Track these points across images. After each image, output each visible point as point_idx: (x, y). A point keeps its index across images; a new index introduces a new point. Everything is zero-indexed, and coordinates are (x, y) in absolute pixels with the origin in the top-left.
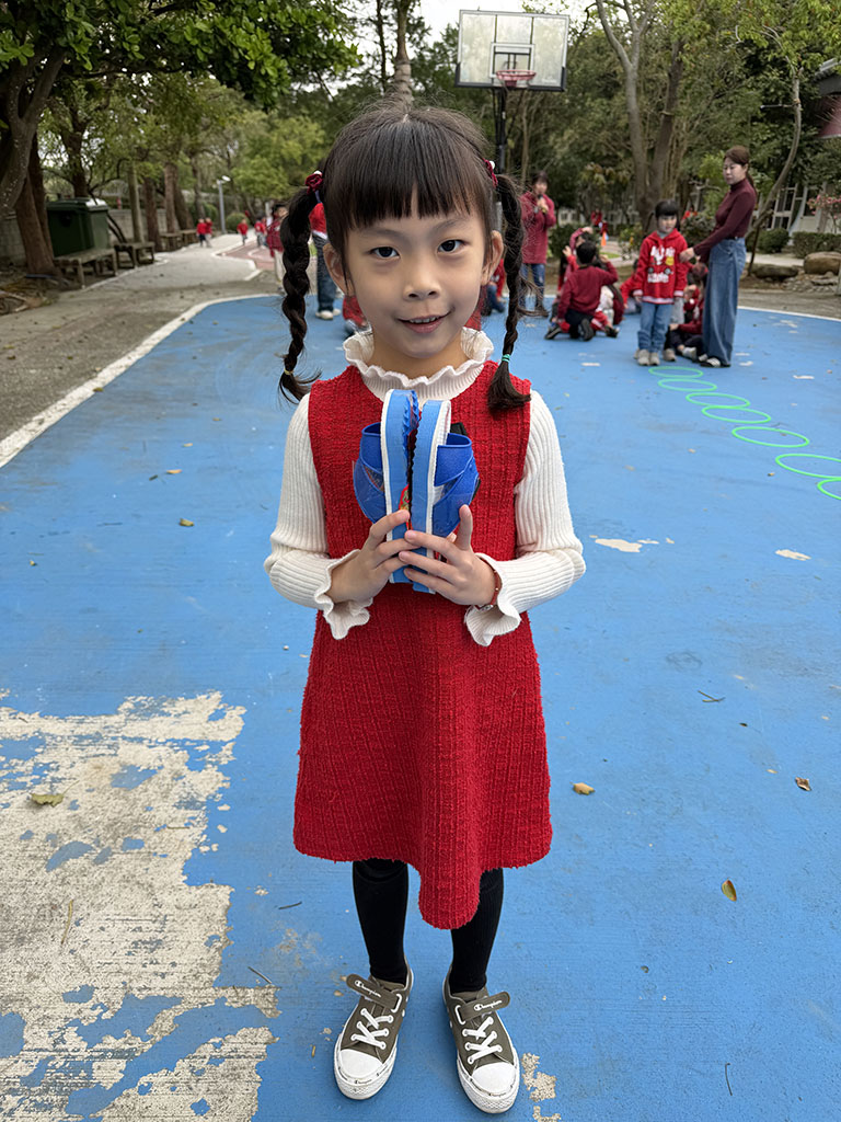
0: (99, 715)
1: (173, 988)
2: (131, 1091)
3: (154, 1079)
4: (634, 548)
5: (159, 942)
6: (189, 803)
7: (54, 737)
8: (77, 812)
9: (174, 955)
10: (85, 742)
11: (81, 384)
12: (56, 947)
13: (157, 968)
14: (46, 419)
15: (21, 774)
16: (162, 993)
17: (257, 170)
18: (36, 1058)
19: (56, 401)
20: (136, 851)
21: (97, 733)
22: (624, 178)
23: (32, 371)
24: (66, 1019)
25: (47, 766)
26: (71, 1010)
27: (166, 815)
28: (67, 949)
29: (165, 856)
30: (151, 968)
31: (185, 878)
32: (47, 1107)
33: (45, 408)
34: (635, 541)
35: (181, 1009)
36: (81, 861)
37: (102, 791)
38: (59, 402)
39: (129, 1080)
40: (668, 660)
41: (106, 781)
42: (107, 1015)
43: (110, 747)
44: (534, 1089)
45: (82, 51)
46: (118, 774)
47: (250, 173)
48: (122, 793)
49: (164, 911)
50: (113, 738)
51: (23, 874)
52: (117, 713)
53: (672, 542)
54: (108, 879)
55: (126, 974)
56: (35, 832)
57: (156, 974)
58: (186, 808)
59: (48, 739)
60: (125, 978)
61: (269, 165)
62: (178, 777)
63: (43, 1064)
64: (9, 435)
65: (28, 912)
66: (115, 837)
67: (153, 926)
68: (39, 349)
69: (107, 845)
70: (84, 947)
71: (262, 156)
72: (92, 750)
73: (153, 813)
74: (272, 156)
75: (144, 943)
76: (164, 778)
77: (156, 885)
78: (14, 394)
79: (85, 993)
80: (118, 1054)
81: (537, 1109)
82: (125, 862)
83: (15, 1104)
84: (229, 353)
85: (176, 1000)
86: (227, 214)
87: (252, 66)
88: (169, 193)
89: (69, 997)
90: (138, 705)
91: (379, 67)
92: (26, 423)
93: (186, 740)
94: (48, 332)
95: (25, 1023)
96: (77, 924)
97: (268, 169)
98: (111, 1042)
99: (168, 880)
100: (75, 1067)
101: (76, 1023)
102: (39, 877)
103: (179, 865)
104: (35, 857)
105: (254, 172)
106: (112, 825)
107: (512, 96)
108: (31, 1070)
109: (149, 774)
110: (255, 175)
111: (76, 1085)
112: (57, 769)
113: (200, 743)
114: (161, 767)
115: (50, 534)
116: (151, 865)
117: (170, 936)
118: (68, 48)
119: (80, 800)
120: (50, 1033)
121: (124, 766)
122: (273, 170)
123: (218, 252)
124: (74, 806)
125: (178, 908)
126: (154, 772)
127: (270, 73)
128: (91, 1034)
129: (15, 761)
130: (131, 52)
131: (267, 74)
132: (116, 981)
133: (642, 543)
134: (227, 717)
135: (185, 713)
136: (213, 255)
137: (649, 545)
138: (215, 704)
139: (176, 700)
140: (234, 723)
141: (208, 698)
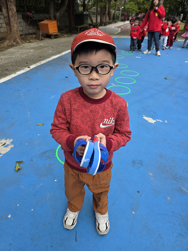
4: (153, 122)
34: (155, 120)
40: (133, 162)
53: (167, 122)
71: (133, 2)
88: (107, 11)
110: (130, 7)
122: (135, 5)
133: (157, 121)
134: (8, 147)
135: (1, 143)
136: (113, 27)
137: (159, 121)
138: (9, 143)
139: (3, 139)
140: (8, 149)
141: (9, 140)
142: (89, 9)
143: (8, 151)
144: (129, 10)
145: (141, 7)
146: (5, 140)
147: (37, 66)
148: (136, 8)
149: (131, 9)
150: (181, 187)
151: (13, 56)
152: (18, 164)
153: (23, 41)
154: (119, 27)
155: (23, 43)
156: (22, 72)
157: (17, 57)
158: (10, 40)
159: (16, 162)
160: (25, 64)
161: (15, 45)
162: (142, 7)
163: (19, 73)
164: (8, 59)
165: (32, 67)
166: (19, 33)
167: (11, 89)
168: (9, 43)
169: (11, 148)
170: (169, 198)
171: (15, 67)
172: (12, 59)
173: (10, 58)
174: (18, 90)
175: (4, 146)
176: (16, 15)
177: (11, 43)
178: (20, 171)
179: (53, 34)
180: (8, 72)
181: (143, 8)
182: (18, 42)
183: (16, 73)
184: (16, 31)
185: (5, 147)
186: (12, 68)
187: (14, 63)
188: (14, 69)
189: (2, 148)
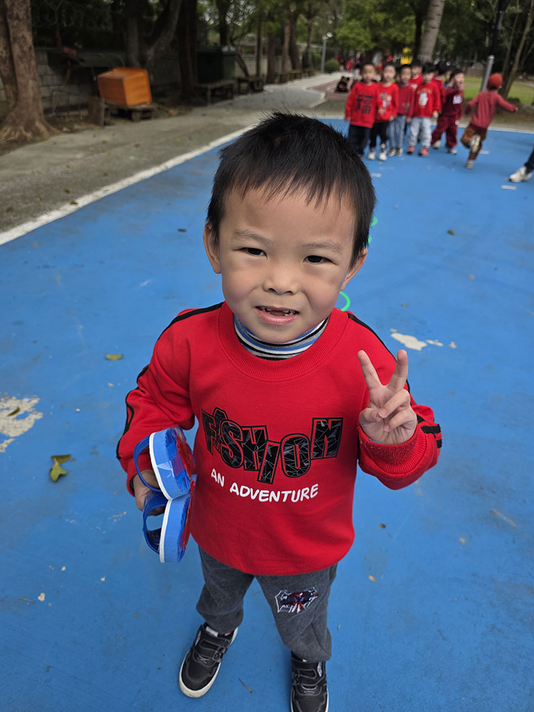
4: (419, 346)
17: (352, 29)
33: (116, 182)
34: (424, 340)
38: (127, 179)
53: (455, 347)
88: (286, 45)
97: (359, 29)
110: (349, 33)
122: (362, 30)
123: (309, 86)
133: (428, 344)
134: (27, 419)
135: (8, 409)
136: (304, 88)
137: (433, 345)
138: (29, 407)
139: (11, 398)
140: (27, 425)
141: (29, 401)
142: (236, 39)
143: (26, 430)
144: (346, 42)
145: (380, 35)
146: (18, 401)
147: (96, 198)
148: (366, 37)
149: (353, 42)
150: (495, 510)
151: (28, 172)
152: (57, 463)
153: (54, 127)
154: (320, 88)
155: (53, 134)
156: (55, 215)
157: (36, 174)
158: (14, 124)
159: (53, 457)
160: (63, 194)
161: (29, 139)
162: (383, 34)
163: (45, 219)
164: (12, 179)
165: (83, 201)
166: (42, 106)
167: (26, 263)
168: (13, 133)
169: (36, 420)
170: (463, 540)
171: (33, 204)
172: (24, 181)
173: (19, 176)
174: (46, 267)
175: (15, 416)
176: (33, 54)
177: (18, 134)
178: (63, 481)
179: (138, 107)
180: (14, 216)
181: (385, 38)
182: (37, 129)
183: (38, 219)
184: (35, 99)
185: (18, 418)
186: (24, 206)
187: (31, 191)
188: (33, 208)
189: (10, 422)
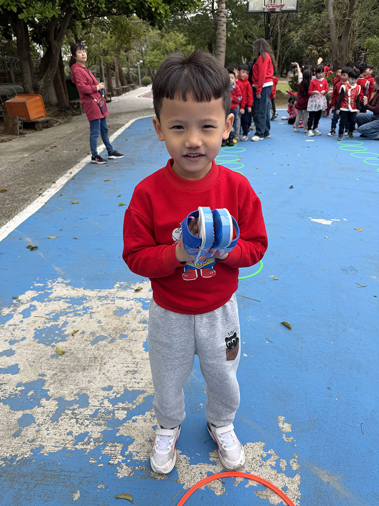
0: (107, 289)
1: (142, 387)
2: (129, 421)
3: (138, 418)
4: (329, 223)
5: (136, 371)
6: (143, 322)
7: (90, 297)
8: (101, 324)
9: (142, 376)
10: (102, 299)
11: (85, 157)
12: (97, 372)
13: (136, 380)
14: (73, 172)
15: (78, 310)
16: (138, 389)
17: (156, 56)
18: (94, 409)
19: (76, 164)
20: (125, 339)
21: (106, 296)
22: (327, 52)
23: (65, 152)
24: (104, 396)
25: (88, 307)
26: (105, 393)
27: (135, 326)
28: (102, 373)
29: (136, 341)
30: (133, 380)
31: (144, 349)
32: (100, 425)
33: (72, 167)
34: (329, 220)
35: (145, 395)
36: (104, 342)
37: (110, 317)
38: (78, 165)
39: (129, 417)
40: (342, 270)
41: (111, 313)
42: (118, 396)
43: (112, 301)
44: (283, 428)
45: (81, 9)
46: (116, 311)
47: (152, 58)
48: (118, 318)
49: (137, 360)
50: (113, 297)
51: (83, 346)
52: (114, 288)
53: (346, 220)
54: (115, 348)
55: (124, 382)
56: (86, 331)
57: (135, 382)
58: (143, 323)
59: (88, 298)
60: (124, 383)
61: (160, 54)
62: (139, 312)
63: (97, 411)
64: (58, 179)
65: (86, 359)
66: (116, 333)
67: (133, 366)
68: (67, 142)
69: (113, 336)
70: (108, 372)
71: (157, 50)
72: (105, 302)
73: (130, 325)
74: (162, 50)
75: (130, 371)
76: (134, 312)
77: (133, 351)
78: (58, 161)
79: (110, 388)
80: (124, 409)
81: (284, 435)
82: (121, 343)
83: (88, 423)
84: (146, 141)
85: (143, 392)
86: (142, 77)
87: (153, 10)
88: (117, 70)
89: (104, 389)
90: (121, 285)
91: (211, 6)
92: (65, 173)
93: (141, 298)
94: (69, 134)
95: (89, 397)
96: (105, 364)
97: (160, 56)
98: (121, 405)
99: (137, 349)
100: (109, 413)
101: (107, 398)
102: (89, 347)
103: (142, 344)
104: (87, 340)
105: (154, 57)
106: (114, 329)
107: (273, 16)
108: (93, 413)
109: (128, 311)
110: (154, 58)
111: (109, 418)
112: (92, 309)
113: (146, 300)
114: (132, 308)
115: (80, 219)
116: (131, 344)
117: (140, 369)
118: (75, 8)
119: (102, 320)
120: (98, 401)
121: (118, 308)
122: (162, 56)
123: (139, 95)
124: (99, 322)
125: (142, 359)
126: (130, 310)
127: (162, 12)
128: (114, 401)
129: (75, 306)
130: (102, 8)
131: (160, 13)
132: (121, 384)
133: (333, 221)
136: (136, 97)
137: (336, 221)
144: (152, 64)
179: (38, 120)
